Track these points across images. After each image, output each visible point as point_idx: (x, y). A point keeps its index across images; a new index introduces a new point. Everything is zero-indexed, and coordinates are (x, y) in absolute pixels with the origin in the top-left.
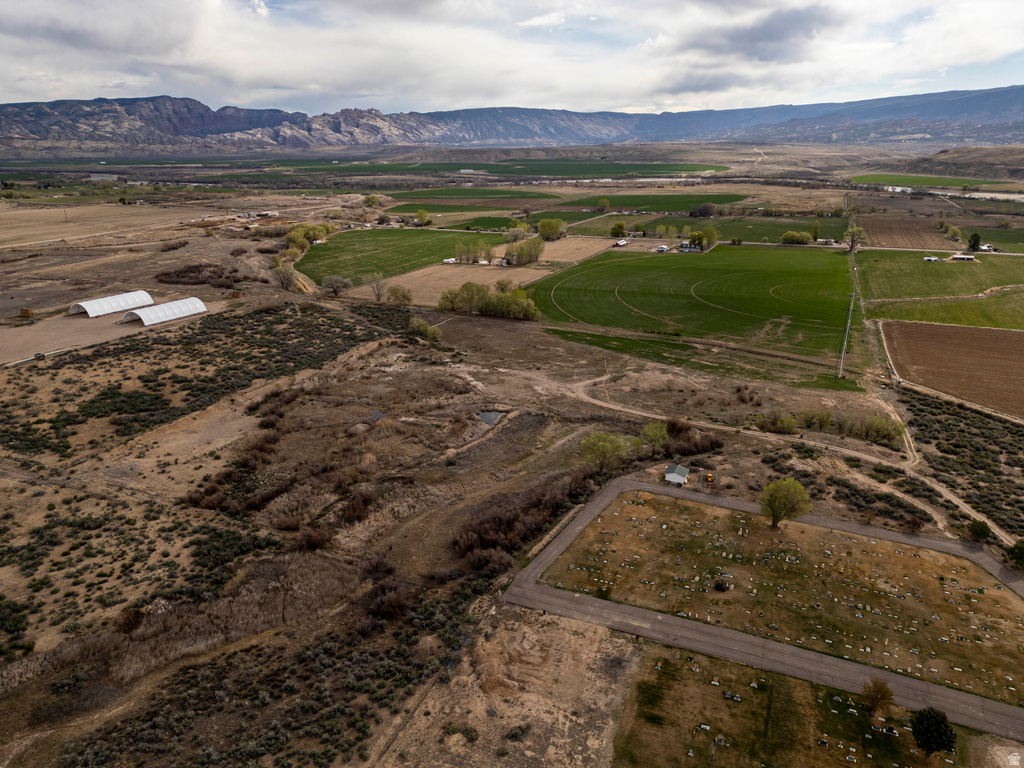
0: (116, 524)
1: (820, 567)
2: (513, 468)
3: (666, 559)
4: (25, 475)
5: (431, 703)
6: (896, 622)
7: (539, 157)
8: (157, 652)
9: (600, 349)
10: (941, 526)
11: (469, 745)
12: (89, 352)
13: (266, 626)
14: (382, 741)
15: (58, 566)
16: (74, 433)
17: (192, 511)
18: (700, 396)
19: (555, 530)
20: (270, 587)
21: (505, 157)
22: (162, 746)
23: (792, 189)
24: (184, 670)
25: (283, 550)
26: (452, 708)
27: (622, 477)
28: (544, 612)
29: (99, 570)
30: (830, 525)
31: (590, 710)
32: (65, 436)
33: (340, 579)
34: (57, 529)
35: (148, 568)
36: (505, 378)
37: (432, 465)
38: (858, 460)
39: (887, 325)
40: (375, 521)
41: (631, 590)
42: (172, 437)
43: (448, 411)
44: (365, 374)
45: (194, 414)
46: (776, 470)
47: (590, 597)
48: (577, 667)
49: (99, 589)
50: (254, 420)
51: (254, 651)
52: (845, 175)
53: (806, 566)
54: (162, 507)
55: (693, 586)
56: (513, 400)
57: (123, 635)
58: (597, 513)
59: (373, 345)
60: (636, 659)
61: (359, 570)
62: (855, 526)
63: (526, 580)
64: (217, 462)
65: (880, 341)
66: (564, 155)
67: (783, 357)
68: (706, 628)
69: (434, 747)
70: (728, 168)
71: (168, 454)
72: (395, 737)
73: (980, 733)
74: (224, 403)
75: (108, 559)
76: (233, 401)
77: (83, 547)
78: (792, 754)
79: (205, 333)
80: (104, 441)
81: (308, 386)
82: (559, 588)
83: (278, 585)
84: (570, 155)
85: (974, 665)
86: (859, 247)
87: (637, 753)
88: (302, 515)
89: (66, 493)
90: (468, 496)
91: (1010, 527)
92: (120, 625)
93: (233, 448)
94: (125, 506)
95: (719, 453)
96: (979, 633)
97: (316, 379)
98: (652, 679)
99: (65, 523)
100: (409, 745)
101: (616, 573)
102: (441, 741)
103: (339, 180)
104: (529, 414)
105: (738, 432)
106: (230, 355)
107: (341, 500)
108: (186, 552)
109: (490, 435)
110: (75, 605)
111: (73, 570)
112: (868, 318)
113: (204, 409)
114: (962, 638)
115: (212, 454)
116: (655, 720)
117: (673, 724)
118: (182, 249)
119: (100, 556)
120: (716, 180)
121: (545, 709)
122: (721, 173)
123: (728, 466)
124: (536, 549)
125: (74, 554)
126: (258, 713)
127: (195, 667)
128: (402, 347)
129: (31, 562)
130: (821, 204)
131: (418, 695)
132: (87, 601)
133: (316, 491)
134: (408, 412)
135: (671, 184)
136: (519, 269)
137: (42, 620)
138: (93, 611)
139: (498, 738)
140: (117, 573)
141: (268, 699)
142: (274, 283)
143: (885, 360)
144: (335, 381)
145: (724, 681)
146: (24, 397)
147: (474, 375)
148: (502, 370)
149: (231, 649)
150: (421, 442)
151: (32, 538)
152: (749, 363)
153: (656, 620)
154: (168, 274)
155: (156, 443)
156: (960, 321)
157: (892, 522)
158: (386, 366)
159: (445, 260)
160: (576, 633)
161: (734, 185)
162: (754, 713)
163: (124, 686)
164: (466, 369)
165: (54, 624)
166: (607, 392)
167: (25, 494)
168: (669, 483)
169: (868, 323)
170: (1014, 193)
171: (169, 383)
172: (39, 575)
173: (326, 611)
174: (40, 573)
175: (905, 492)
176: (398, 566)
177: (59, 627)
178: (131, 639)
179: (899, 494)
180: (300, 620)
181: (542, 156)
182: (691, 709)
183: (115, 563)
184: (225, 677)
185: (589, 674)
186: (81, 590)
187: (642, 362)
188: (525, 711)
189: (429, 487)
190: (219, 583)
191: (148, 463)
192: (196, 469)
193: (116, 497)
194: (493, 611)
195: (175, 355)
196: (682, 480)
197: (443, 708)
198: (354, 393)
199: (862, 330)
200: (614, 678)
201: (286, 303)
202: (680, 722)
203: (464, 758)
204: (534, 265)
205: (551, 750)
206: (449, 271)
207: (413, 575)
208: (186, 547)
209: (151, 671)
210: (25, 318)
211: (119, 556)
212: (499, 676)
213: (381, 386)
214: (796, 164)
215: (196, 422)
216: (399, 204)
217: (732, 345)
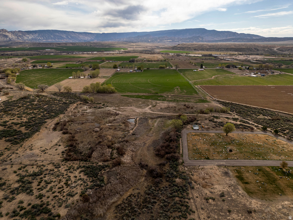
0: (48, 172)
1: (244, 142)
3: (213, 147)
5: (195, 194)
6: (268, 150)
7: (70, 46)
8: (104, 204)
9: (141, 99)
10: (256, 129)
11: (214, 201)
13: (128, 189)
14: (194, 207)
15: (40, 189)
17: (69, 162)
18: (177, 108)
19: (181, 146)
23: (147, 54)
24: (117, 207)
25: (111, 167)
26: (202, 194)
27: (183, 130)
28: (199, 166)
29: (57, 187)
30: (237, 133)
31: (232, 185)
33: (136, 171)
34: (26, 178)
35: (75, 182)
36: (125, 109)
37: (129, 136)
38: (228, 117)
39: (200, 86)
40: (128, 153)
41: (213, 156)
42: (36, 142)
43: (119, 121)
44: (81, 114)
45: (37, 133)
46: (214, 122)
47: (205, 160)
48: (219, 176)
49: (64, 192)
50: (59, 132)
51: (132, 196)
52: (158, 51)
53: (241, 142)
54: (58, 163)
55: (225, 152)
56: (134, 115)
57: (88, 203)
58: (186, 140)
60: (230, 171)
61: (138, 167)
62: (241, 132)
63: (186, 160)
64: (60, 147)
65: (203, 90)
66: (78, 45)
67: (186, 96)
68: (236, 160)
69: (207, 204)
70: (128, 49)
71: (41, 147)
72: (196, 205)
74: (43, 128)
75: (56, 183)
76: (46, 127)
77: (42, 182)
78: (278, 182)
79: (7, 108)
80: (10, 147)
81: (67, 119)
82: (196, 159)
84: (80, 45)
85: (289, 155)
87: (250, 191)
88: (106, 156)
89: (16, 167)
90: (146, 142)
92: (83, 200)
93: (61, 142)
94: (44, 166)
95: (198, 121)
96: (283, 149)
97: (66, 117)
98: (237, 174)
100: (201, 206)
101: (206, 153)
102: (207, 202)
104: (142, 118)
105: (197, 115)
106: (26, 113)
107: (113, 150)
108: (82, 174)
109: (137, 125)
110: (60, 199)
111: (47, 189)
112: (195, 85)
113: (39, 131)
114: (282, 151)
115: (56, 145)
116: (247, 183)
117: (251, 183)
119: (52, 183)
120: (126, 52)
121: (222, 188)
122: (126, 50)
123: (203, 123)
124: (181, 151)
125: (42, 184)
126: (153, 211)
127: (119, 205)
128: (84, 104)
130: (158, 58)
131: (190, 193)
132: (64, 197)
133: (103, 149)
134: (106, 123)
135: (116, 53)
136: (95, 79)
137: (54, 207)
138: (69, 199)
139: (219, 198)
140: (65, 186)
141: (152, 207)
142: (15, 89)
143: (208, 95)
144: (73, 117)
145: (251, 171)
147: (115, 110)
148: (121, 107)
149: (125, 198)
150: (119, 130)
151: (19, 183)
152: (180, 98)
153: (225, 161)
155: (32, 145)
156: (214, 84)
157: (247, 130)
158: (85, 110)
159: (69, 77)
160: (211, 169)
161: (132, 53)
162: (263, 176)
163: (103, 217)
164: (111, 108)
165: (60, 206)
166: (155, 110)
168: (195, 130)
169: (196, 86)
170: (197, 54)
171: (13, 125)
173: (141, 180)
174: (36, 193)
175: (243, 123)
176: (148, 164)
177: (63, 207)
178: (91, 204)
180: (136, 184)
181: (71, 45)
182: (251, 178)
183: (60, 184)
184: (132, 205)
185: (223, 177)
186: (57, 194)
187: (156, 101)
188: (218, 190)
189: (134, 142)
190: (102, 181)
191: (37, 151)
192: (56, 150)
193: (37, 164)
194: (186, 169)
195: (4, 116)
196: (198, 128)
197: (199, 195)
198: (84, 120)
199: (196, 88)
200: (229, 176)
201: (28, 95)
202: (252, 182)
203: (216, 204)
204: (98, 77)
205: (233, 196)
206: (74, 81)
207: (154, 165)
208: (80, 173)
209: (107, 210)
211: (60, 181)
213: (90, 116)
215: (39, 136)
216: (33, 61)
217: (172, 95)
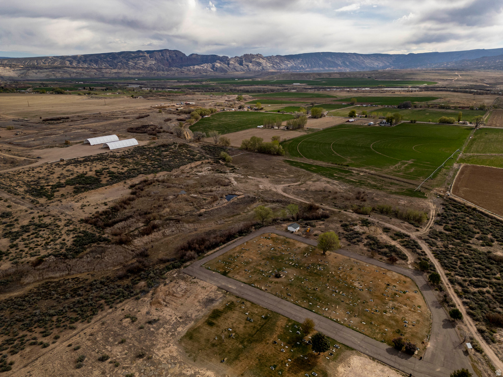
0: (53, 227)
1: (332, 273)
2: (227, 220)
4: (31, 205)
5: (127, 306)
6: (349, 299)
7: (336, 77)
8: (41, 275)
9: (304, 170)
10: (409, 262)
11: (131, 323)
12: (82, 159)
13: (86, 271)
15: (24, 240)
16: (58, 191)
17: (84, 224)
18: (337, 195)
19: (223, 246)
20: (96, 257)
21: (318, 77)
22: (22, 307)
23: (467, 94)
24: (47, 283)
25: (110, 243)
26: (133, 310)
27: (269, 227)
28: (195, 278)
29: (36, 243)
30: (352, 256)
31: (188, 317)
32: (54, 192)
34: (31, 227)
35: (55, 244)
36: (249, 181)
37: (191, 215)
38: (390, 229)
39: (465, 167)
40: (155, 235)
41: (238, 273)
42: (93, 195)
43: (214, 193)
44: (188, 175)
45: (106, 187)
46: (345, 230)
47: (219, 274)
48: (194, 300)
49: (33, 250)
50: (130, 191)
51: (76, 279)
53: (325, 272)
54: (73, 222)
55: (267, 274)
56: (246, 190)
57: (32, 267)
58: (247, 240)
59: (199, 163)
60: (220, 300)
61: (134, 254)
62: (364, 258)
63: (196, 266)
64: (105, 207)
65: (455, 175)
66: (349, 76)
67: (395, 179)
68: (259, 291)
69: (117, 322)
70: (437, 83)
71: (88, 202)
72: (105, 316)
73: (352, 349)
74: (121, 183)
75: (43, 239)
76: (125, 182)
77: (36, 234)
78: (258, 345)
79: (132, 154)
80: (67, 195)
81: (161, 178)
82: (208, 269)
83: (100, 256)
84: (352, 76)
85: (373, 322)
86: (481, 126)
87: (195, 335)
88: (125, 230)
89: (41, 213)
90: (200, 229)
91: (446, 266)
92: (34, 264)
93: (114, 202)
94: (60, 220)
96: (388, 310)
97: (166, 176)
98: (222, 308)
99: (34, 224)
100: (108, 320)
101: (237, 266)
102: (121, 320)
103: (234, 88)
104: (249, 197)
106: (137, 164)
107: (144, 226)
108: (72, 240)
110: (21, 254)
111: (28, 242)
112: (458, 163)
113: (112, 185)
114: (377, 311)
115: (105, 203)
116: (211, 324)
117: (218, 327)
118: (146, 118)
119: (40, 238)
120: (427, 89)
121: (170, 314)
122: (431, 86)
123: (323, 226)
124: (210, 253)
125: (31, 236)
127: (51, 282)
128: (212, 164)
129: (14, 238)
130: (478, 103)
131: (124, 302)
132: (26, 253)
133: (137, 221)
134: (196, 192)
136: (292, 131)
137: (7, 259)
138: (26, 258)
140: (43, 245)
143: (450, 184)
144: (174, 177)
145: (252, 313)
146: (48, 176)
147: (236, 178)
148: (250, 177)
149: (68, 277)
150: (193, 205)
151: (20, 229)
152: (375, 181)
153: (240, 286)
154: (132, 129)
155: (86, 197)
158: (200, 172)
159: (258, 126)
160: (203, 287)
162: (254, 327)
163: (23, 286)
164: (234, 175)
165: (10, 260)
166: (292, 190)
167: (27, 213)
168: (288, 231)
169: (455, 165)
171: (105, 173)
172: (15, 243)
173: (112, 268)
175: (403, 245)
176: (151, 254)
177: (12, 262)
178: (34, 269)
179: (398, 246)
180: (100, 270)
181: (338, 76)
182: (229, 322)
185: (197, 304)
186: (26, 250)
188: (161, 314)
190: (77, 253)
191: (79, 204)
192: (95, 208)
193: (59, 216)
194: (175, 275)
195: (115, 162)
196: (295, 230)
197: (130, 309)
198: (178, 183)
199: (450, 168)
200: (206, 306)
201: (174, 143)
202: (221, 326)
203: (126, 327)
204: (299, 130)
206: (258, 131)
207: (155, 258)
208: (73, 238)
209: (35, 282)
210: (67, 144)
211: (47, 239)
212: (160, 300)
213: (192, 180)
214: (476, 81)
216: (254, 100)
217: (372, 172)
